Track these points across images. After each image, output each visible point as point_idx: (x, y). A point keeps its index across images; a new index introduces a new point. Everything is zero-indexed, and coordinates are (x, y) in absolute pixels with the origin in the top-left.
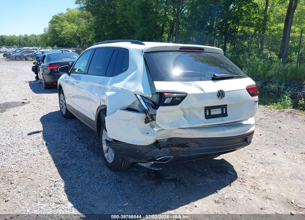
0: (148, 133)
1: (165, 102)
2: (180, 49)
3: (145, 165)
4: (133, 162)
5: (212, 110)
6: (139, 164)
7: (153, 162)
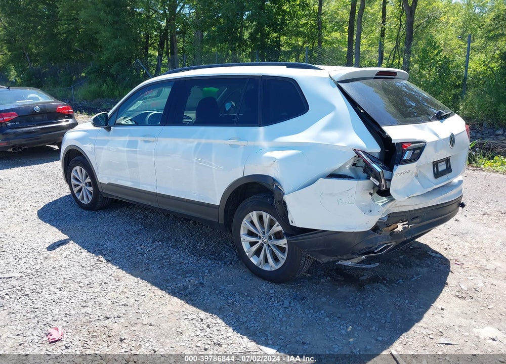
0: (371, 211)
1: (405, 158)
2: (376, 75)
3: (349, 263)
4: (327, 261)
5: (439, 164)
6: (340, 262)
7: (364, 257)
